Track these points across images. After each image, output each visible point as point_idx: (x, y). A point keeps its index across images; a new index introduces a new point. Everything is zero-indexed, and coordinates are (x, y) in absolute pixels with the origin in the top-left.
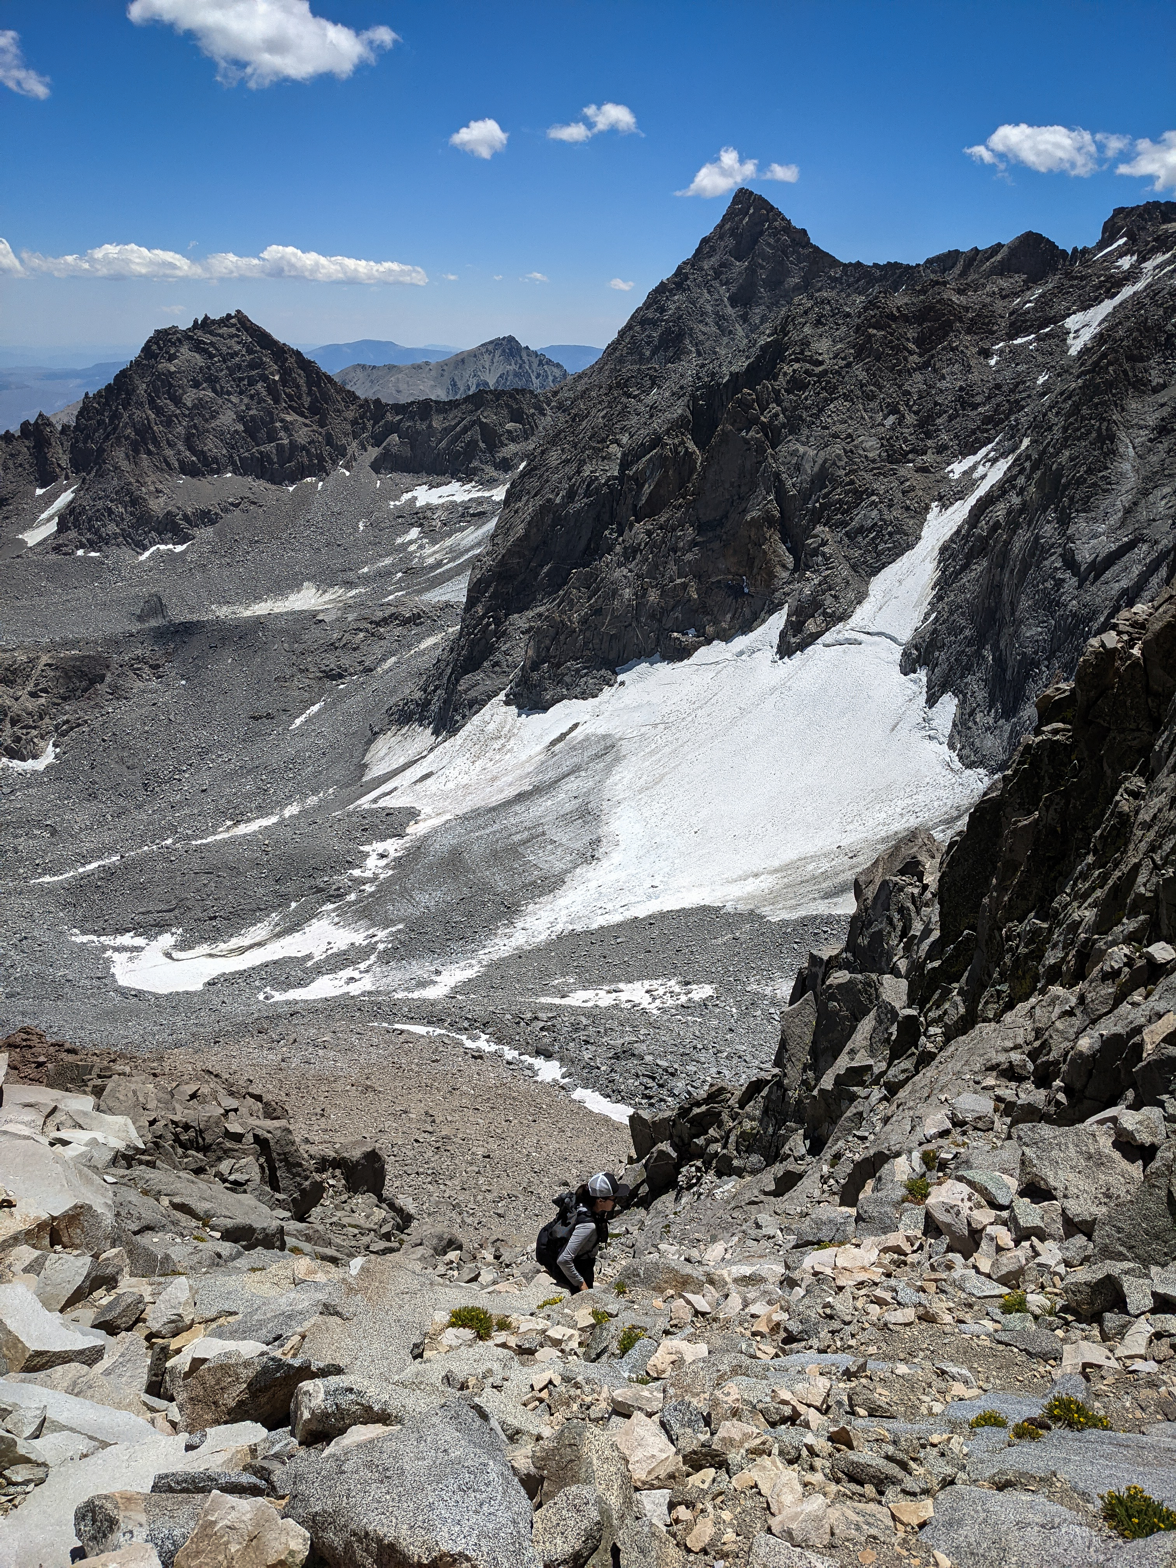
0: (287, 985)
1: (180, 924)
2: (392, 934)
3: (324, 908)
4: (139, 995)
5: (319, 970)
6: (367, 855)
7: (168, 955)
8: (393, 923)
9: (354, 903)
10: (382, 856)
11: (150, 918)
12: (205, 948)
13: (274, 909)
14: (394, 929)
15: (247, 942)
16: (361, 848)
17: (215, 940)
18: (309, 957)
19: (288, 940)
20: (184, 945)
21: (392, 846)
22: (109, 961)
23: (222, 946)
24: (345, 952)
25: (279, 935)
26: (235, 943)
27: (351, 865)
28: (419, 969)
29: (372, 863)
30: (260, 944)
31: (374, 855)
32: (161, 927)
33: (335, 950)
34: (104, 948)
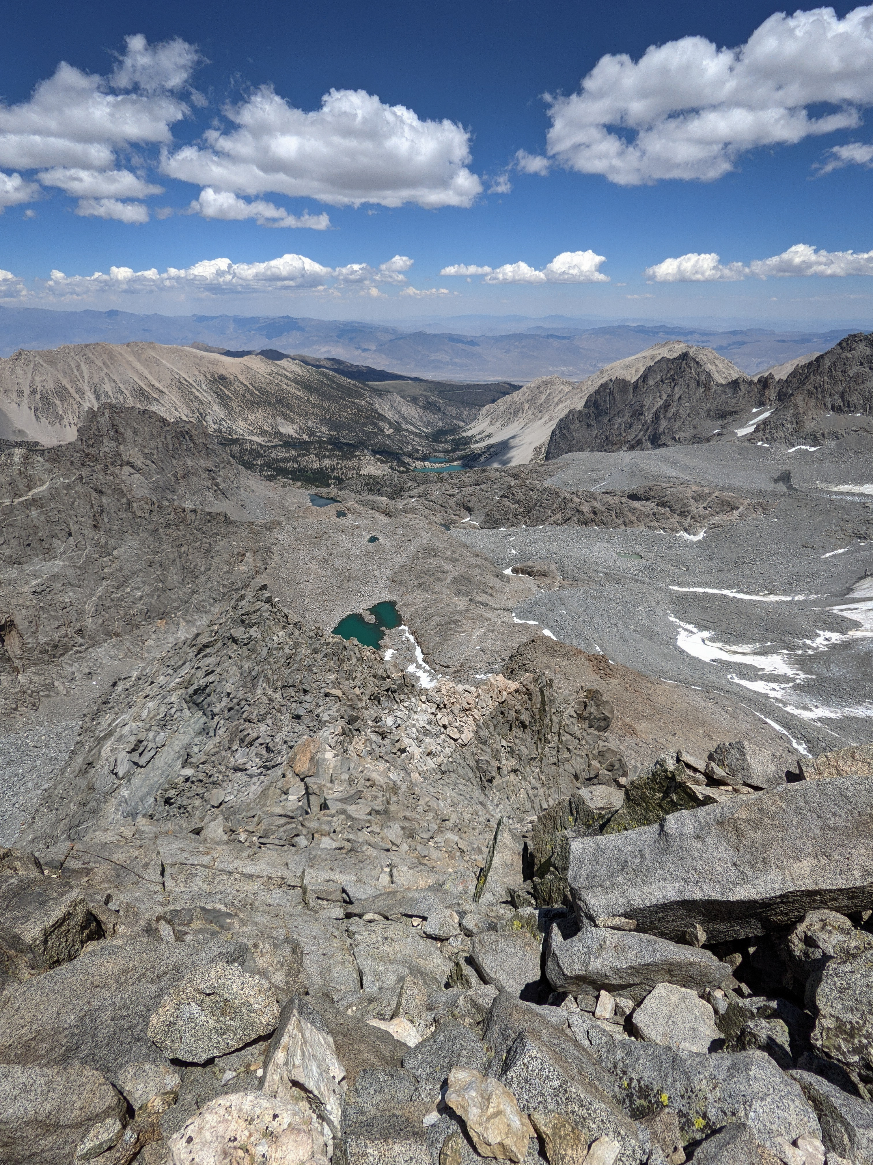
0: (743, 677)
1: (714, 630)
2: (806, 678)
3: (783, 651)
4: (682, 652)
5: (762, 678)
6: (819, 636)
7: (703, 641)
8: (811, 673)
9: (799, 655)
10: (827, 639)
11: (703, 623)
12: (720, 645)
13: (759, 641)
14: (810, 676)
15: (740, 650)
16: (818, 631)
17: (726, 643)
18: (763, 670)
19: (758, 658)
20: (712, 640)
21: (836, 637)
22: (678, 632)
23: (728, 647)
24: (779, 676)
25: (754, 654)
26: (734, 648)
27: (808, 637)
28: (808, 701)
29: (819, 642)
30: (744, 654)
31: (823, 638)
32: (707, 628)
33: (776, 673)
34: (680, 627)
